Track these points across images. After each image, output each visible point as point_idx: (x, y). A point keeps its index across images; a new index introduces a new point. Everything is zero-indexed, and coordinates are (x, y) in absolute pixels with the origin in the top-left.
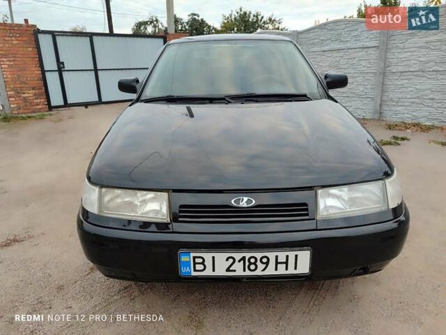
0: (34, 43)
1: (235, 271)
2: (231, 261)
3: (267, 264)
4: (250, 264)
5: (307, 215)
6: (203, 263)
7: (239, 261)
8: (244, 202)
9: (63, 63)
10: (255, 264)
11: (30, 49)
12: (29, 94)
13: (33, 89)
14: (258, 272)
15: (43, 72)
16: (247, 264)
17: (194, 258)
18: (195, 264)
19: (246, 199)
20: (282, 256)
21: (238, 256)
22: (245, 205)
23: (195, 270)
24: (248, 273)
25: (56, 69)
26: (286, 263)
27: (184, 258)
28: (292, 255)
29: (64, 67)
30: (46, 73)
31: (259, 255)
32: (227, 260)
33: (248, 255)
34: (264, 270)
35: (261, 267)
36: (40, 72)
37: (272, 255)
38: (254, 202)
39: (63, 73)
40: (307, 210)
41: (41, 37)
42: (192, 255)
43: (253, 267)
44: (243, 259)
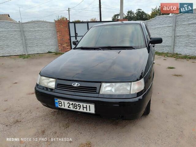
0: (68, 27)
1: (70, 108)
2: (69, 104)
3: (80, 107)
4: (75, 106)
5: (96, 92)
6: (61, 103)
7: (71, 105)
8: (76, 85)
9: (77, 34)
10: (76, 106)
11: (67, 29)
12: (65, 45)
13: (67, 43)
14: (77, 110)
15: (70, 37)
16: (74, 106)
17: (59, 101)
18: (59, 103)
19: (77, 84)
20: (85, 105)
21: (71, 103)
22: (76, 86)
23: (59, 106)
24: (74, 109)
25: (75, 36)
26: (86, 108)
27: (56, 101)
28: (88, 105)
29: (77, 35)
30: (71, 37)
31: (77, 103)
32: (68, 103)
33: (74, 103)
34: (79, 109)
35: (78, 108)
36: (69, 37)
37: (81, 104)
38: (79, 85)
39: (77, 37)
40: (96, 90)
41: (70, 24)
42: (58, 100)
43: (76, 107)
44: (72, 104)
